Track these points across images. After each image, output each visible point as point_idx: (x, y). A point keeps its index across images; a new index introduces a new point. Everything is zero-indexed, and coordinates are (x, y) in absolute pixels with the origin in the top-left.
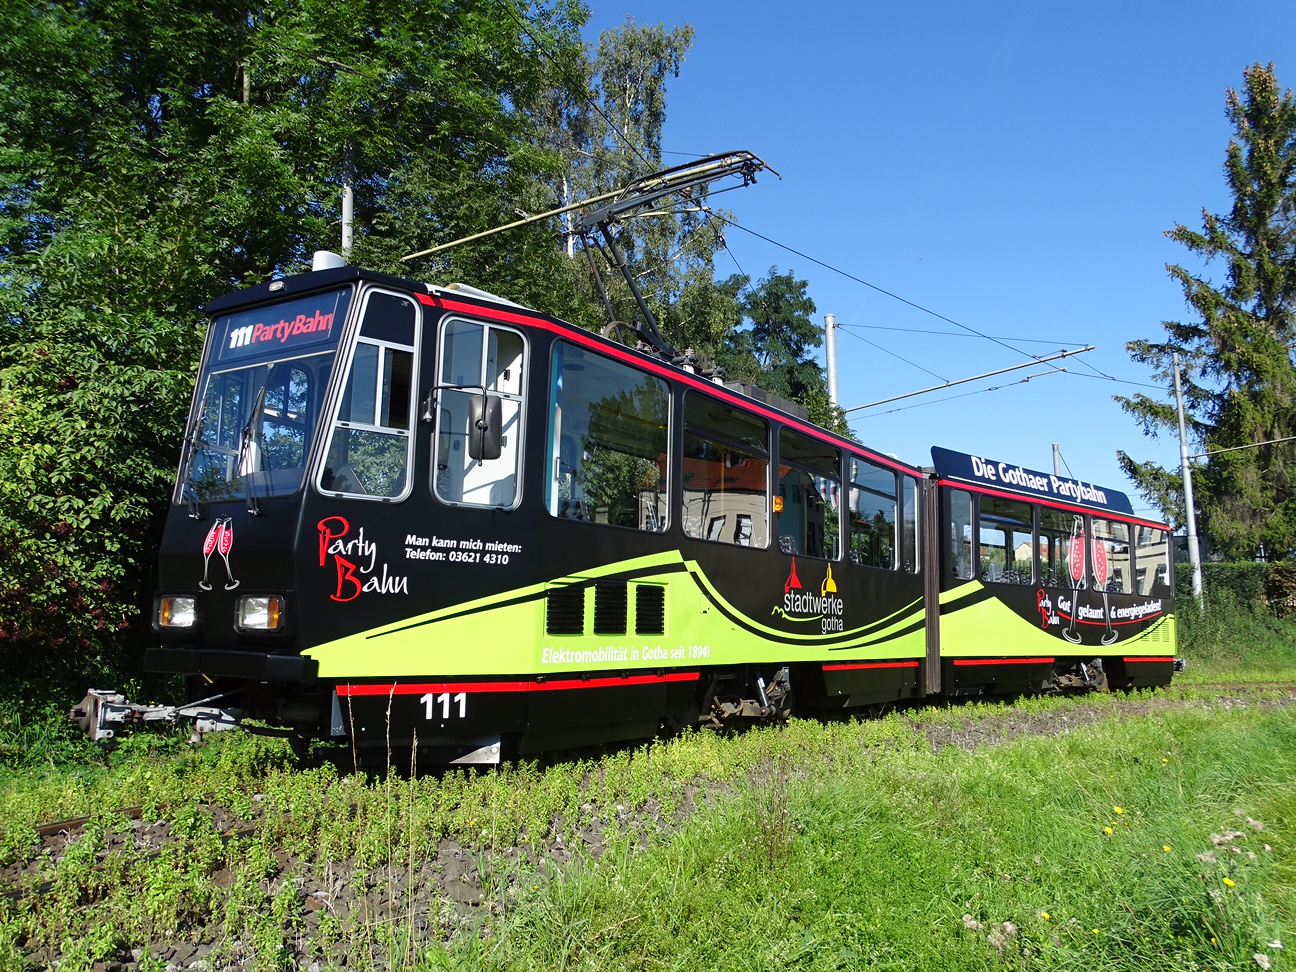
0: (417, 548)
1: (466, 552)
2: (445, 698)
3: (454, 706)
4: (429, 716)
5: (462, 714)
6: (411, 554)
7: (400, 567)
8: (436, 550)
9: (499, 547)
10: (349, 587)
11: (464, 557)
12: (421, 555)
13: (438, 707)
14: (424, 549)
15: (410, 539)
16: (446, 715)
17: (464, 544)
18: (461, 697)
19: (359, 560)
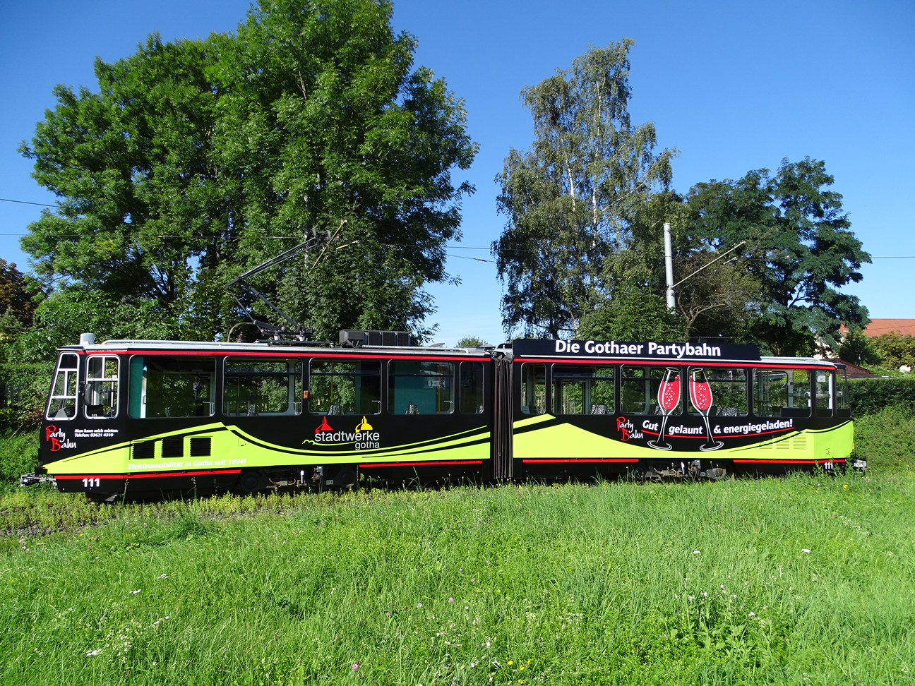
0: (79, 433)
1: (97, 433)
2: (91, 480)
3: (95, 483)
4: (86, 485)
5: (98, 485)
6: (76, 435)
7: (73, 439)
8: (85, 433)
9: (109, 431)
10: (56, 447)
11: (96, 435)
12: (80, 435)
13: (89, 483)
14: (81, 433)
15: (77, 431)
16: (92, 485)
17: (96, 431)
18: (98, 480)
19: (59, 438)
